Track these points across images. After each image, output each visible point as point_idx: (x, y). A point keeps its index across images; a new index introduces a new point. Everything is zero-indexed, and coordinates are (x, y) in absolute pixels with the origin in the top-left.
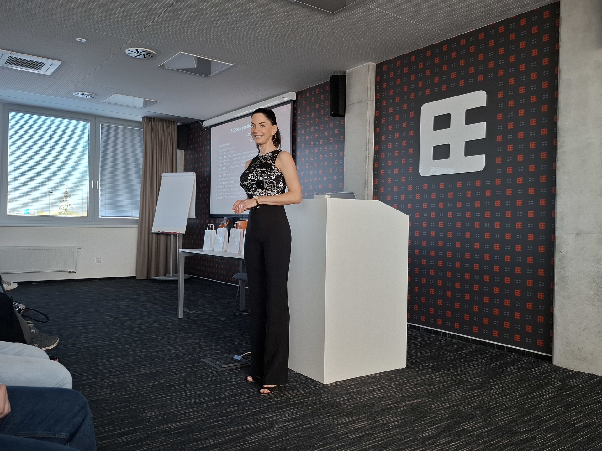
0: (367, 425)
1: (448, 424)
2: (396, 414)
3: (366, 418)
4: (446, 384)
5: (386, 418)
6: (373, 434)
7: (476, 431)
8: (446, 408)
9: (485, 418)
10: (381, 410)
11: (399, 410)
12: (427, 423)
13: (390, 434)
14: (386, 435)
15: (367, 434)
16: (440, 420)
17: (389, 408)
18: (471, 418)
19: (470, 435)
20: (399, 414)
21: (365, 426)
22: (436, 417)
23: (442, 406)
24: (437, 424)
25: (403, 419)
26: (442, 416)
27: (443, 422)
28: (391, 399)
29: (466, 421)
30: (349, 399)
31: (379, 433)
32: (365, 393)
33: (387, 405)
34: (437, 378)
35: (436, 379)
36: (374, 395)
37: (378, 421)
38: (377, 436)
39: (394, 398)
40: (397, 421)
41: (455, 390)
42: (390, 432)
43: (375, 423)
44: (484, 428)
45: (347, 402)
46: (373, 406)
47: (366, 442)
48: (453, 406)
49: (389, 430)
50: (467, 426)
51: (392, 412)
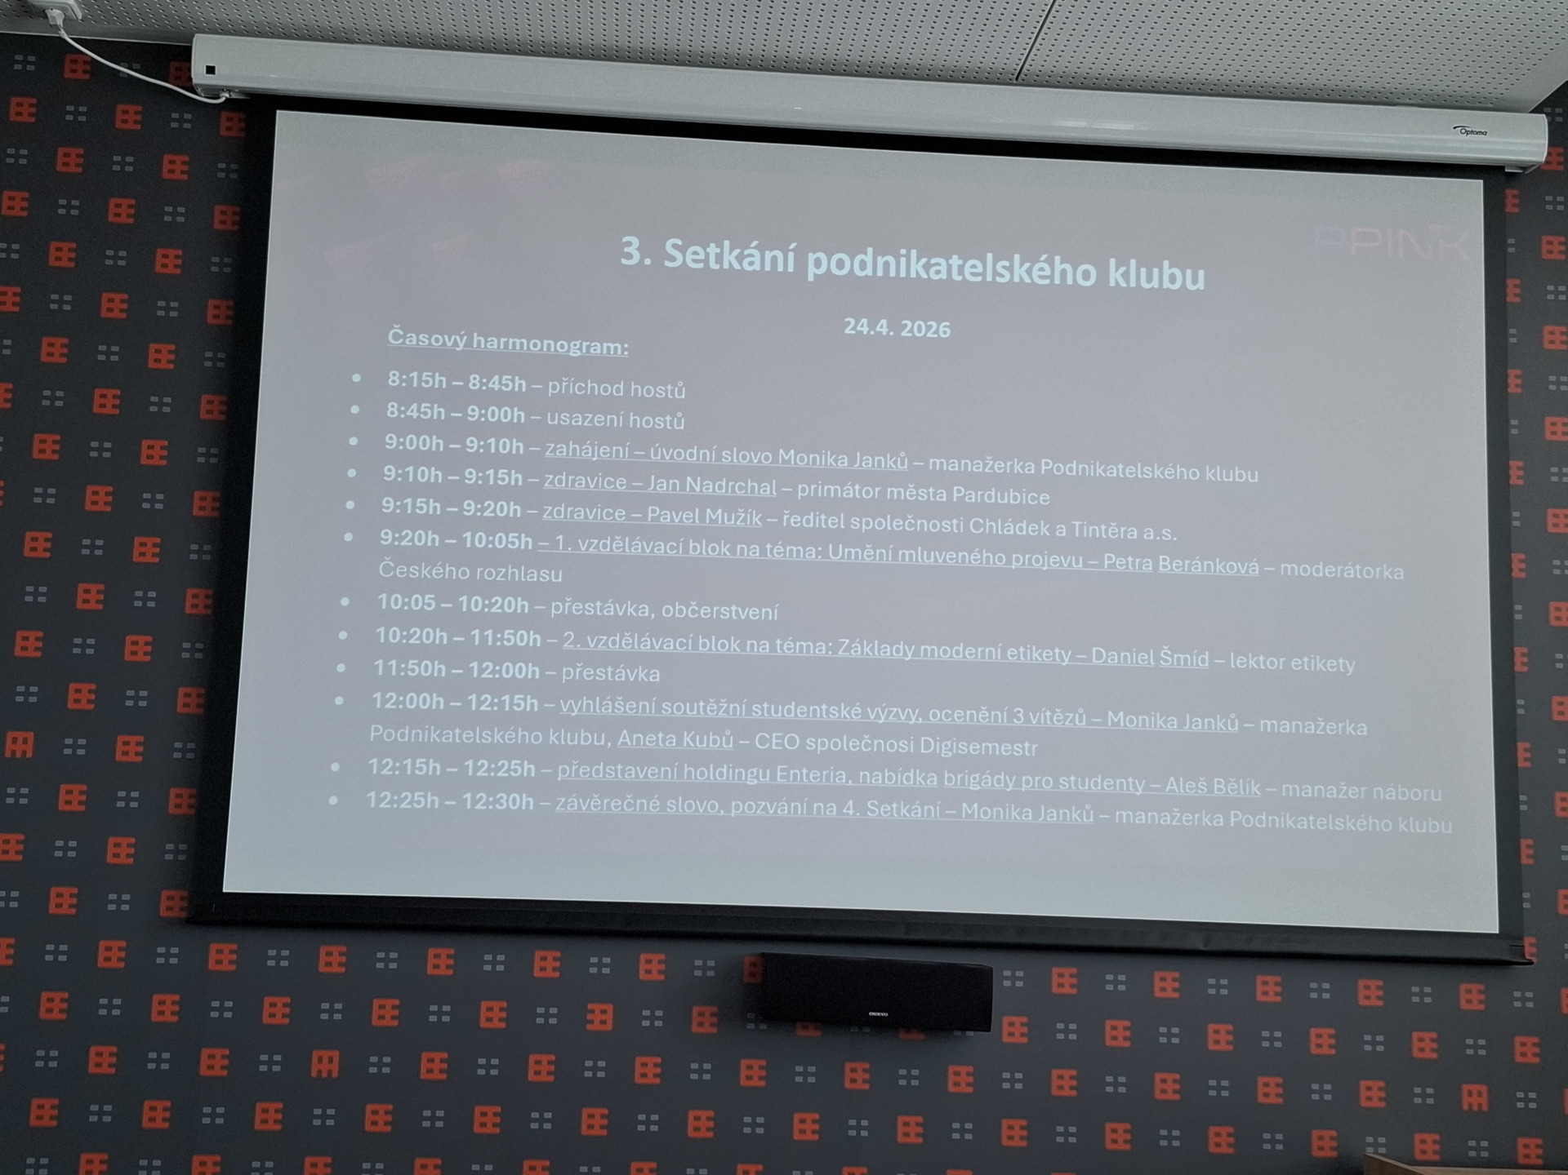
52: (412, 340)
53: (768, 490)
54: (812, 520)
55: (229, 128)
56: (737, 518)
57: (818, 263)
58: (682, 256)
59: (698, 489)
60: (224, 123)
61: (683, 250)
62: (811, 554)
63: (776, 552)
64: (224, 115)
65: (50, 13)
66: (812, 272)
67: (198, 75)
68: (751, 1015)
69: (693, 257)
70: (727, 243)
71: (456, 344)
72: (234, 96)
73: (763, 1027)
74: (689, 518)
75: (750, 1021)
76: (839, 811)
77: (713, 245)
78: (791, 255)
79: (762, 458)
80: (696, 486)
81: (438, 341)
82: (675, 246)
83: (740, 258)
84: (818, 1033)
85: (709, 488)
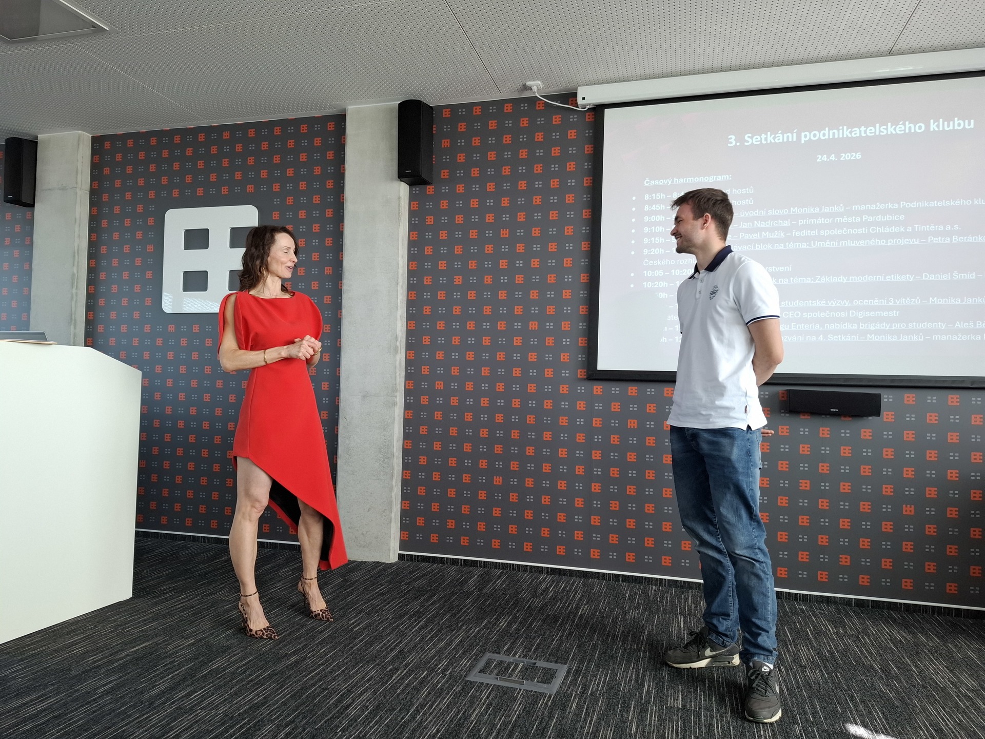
0: (57, 702)
1: (190, 668)
2: (109, 673)
3: (55, 692)
4: (192, 611)
5: (92, 682)
6: (66, 714)
7: (229, 668)
8: (189, 645)
9: (244, 647)
10: (83, 672)
11: (116, 664)
12: (158, 675)
13: (96, 706)
14: (89, 710)
15: (55, 717)
16: (179, 664)
17: (98, 667)
18: (225, 652)
19: (221, 676)
20: (114, 671)
21: (52, 705)
22: (174, 662)
23: (183, 644)
24: (174, 672)
25: (120, 677)
26: (183, 658)
27: (183, 667)
28: (103, 651)
29: (217, 657)
30: (25, 668)
31: (77, 709)
32: (56, 651)
33: (95, 662)
34: (179, 604)
35: (178, 606)
36: (73, 651)
37: (78, 690)
38: (74, 715)
39: (107, 649)
40: (110, 682)
41: (204, 617)
42: (97, 702)
43: (71, 696)
44: (241, 661)
45: (22, 674)
46: (69, 670)
47: (53, 729)
48: (200, 640)
49: (94, 700)
50: (216, 664)
51: (103, 670)
52: (653, 183)
53: (786, 223)
54: (804, 233)
55: (589, 118)
56: (774, 235)
57: (806, 136)
58: (751, 140)
59: (759, 225)
60: (587, 117)
61: (752, 138)
62: (804, 246)
63: (790, 246)
64: (587, 114)
65: (533, 88)
66: (803, 140)
67: (580, 101)
68: (783, 411)
69: (756, 140)
70: (769, 133)
71: (668, 183)
72: (591, 107)
73: (787, 415)
74: (755, 236)
75: (783, 413)
76: (817, 339)
77: (763, 135)
78: (795, 135)
79: (785, 212)
80: (758, 224)
81: (662, 182)
82: (749, 137)
83: (774, 138)
84: (809, 417)
85: (763, 225)
